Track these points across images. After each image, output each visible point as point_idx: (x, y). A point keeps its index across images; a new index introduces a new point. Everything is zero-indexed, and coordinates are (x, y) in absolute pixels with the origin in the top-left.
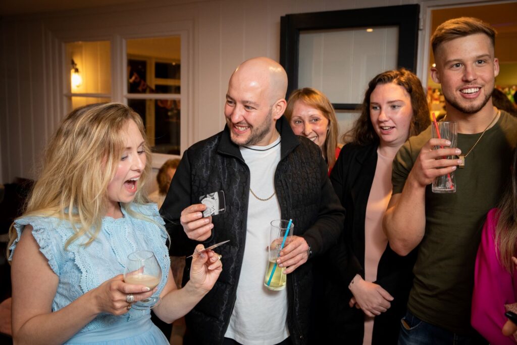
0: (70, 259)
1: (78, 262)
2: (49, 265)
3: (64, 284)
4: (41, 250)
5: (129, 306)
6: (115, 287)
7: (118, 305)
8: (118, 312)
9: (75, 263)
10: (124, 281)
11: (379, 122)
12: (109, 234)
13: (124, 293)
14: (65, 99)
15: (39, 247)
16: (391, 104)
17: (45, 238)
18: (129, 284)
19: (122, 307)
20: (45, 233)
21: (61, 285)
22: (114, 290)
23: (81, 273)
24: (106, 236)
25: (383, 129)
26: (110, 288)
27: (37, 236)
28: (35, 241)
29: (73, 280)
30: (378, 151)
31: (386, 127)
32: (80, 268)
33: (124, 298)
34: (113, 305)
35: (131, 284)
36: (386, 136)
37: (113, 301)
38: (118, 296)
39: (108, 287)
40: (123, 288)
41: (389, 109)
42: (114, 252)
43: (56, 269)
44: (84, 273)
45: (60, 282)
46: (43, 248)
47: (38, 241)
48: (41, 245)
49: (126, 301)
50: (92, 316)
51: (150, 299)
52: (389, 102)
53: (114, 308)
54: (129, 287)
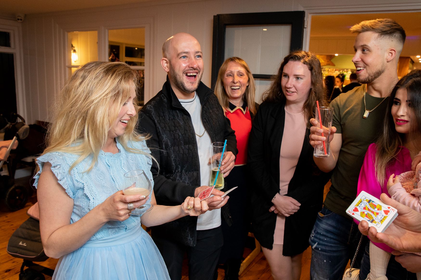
0: (81, 188)
1: (86, 191)
2: (66, 193)
3: (77, 206)
4: (59, 182)
5: (130, 212)
6: (117, 199)
7: (122, 213)
8: (122, 218)
9: (84, 192)
10: (123, 194)
11: (286, 87)
12: (109, 166)
13: (125, 202)
14: (67, 69)
15: (57, 180)
16: (296, 77)
17: (61, 172)
18: (128, 195)
19: (125, 214)
20: (61, 168)
21: (75, 207)
22: (117, 202)
23: (89, 200)
24: (107, 168)
25: (288, 92)
26: (114, 201)
27: (55, 171)
28: (54, 175)
29: (83, 204)
30: (285, 109)
31: (290, 91)
32: (88, 196)
33: (125, 206)
34: (118, 213)
35: (131, 195)
36: (289, 96)
37: (118, 210)
38: (121, 206)
39: (112, 201)
40: (125, 199)
41: (295, 79)
42: (113, 180)
43: (71, 194)
44: (92, 200)
45: (74, 205)
46: (60, 180)
47: (56, 175)
48: (59, 178)
49: (128, 209)
50: (102, 224)
51: (144, 206)
52: (295, 75)
53: (119, 216)
54: (129, 198)
